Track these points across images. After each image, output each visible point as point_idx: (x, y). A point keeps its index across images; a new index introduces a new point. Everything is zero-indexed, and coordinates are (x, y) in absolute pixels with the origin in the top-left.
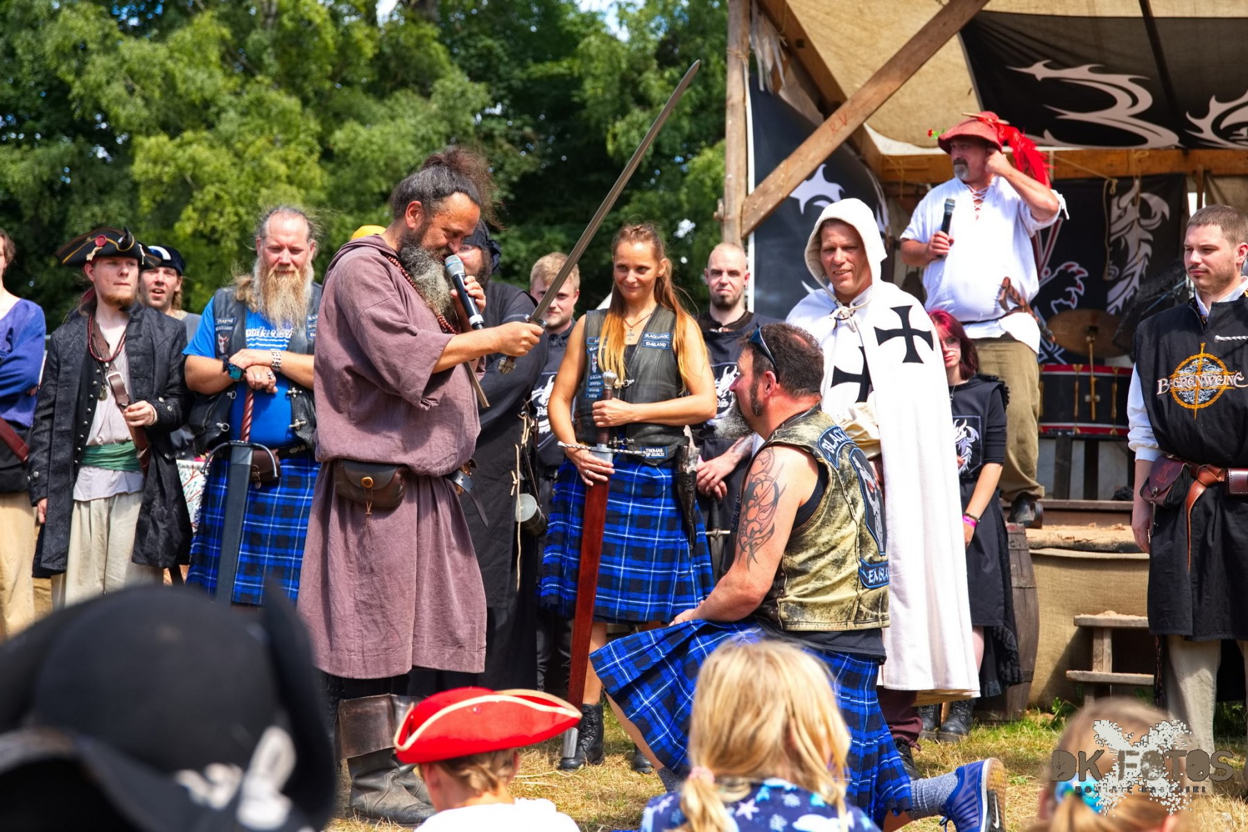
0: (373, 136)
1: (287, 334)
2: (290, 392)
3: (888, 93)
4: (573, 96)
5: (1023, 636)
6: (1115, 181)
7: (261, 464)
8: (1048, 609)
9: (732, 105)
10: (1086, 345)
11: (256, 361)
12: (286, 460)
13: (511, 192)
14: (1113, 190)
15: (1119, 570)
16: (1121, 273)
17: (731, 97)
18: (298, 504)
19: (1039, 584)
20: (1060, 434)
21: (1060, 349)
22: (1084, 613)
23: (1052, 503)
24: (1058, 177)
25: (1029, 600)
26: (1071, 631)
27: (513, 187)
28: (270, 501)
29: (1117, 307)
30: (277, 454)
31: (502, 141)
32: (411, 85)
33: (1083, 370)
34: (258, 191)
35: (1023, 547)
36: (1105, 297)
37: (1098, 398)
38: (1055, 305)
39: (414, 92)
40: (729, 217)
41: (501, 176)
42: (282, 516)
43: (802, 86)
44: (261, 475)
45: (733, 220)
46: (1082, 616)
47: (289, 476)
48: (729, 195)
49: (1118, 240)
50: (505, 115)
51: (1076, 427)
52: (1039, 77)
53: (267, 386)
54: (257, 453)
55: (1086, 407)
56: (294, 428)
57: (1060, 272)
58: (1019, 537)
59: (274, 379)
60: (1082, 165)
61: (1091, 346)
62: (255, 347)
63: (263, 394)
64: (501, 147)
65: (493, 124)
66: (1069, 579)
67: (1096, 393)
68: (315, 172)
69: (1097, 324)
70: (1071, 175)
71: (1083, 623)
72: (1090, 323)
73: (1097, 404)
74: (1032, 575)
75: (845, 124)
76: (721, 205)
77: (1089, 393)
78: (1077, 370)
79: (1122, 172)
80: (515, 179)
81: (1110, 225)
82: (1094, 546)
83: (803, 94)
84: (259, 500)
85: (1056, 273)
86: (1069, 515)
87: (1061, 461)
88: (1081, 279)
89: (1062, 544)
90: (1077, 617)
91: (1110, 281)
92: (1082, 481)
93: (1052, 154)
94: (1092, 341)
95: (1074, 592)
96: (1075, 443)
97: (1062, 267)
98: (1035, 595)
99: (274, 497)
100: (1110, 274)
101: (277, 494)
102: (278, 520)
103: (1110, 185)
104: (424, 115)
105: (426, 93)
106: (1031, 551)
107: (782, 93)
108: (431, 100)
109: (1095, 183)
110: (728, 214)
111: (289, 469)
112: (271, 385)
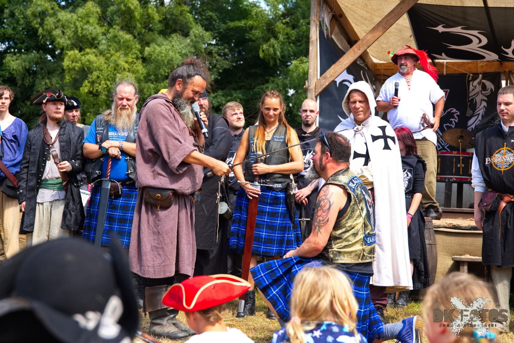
1: (126, 134)
2: (126, 158)
3: (377, 37)
4: (246, 36)
5: (430, 264)
6: (471, 75)
7: (114, 188)
8: (441, 253)
9: (312, 41)
10: (459, 144)
11: (113, 145)
12: (124, 187)
13: (219, 76)
14: (470, 78)
16: (473, 113)
17: (311, 38)
18: (129, 205)
19: (437, 243)
20: (447, 180)
21: (447, 144)
22: (456, 255)
24: (448, 73)
25: (433, 249)
26: (451, 263)
27: (220, 74)
28: (117, 203)
29: (472, 128)
30: (121, 184)
31: (216, 55)
32: (178, 31)
33: (457, 154)
34: (115, 75)
35: (431, 227)
36: (467, 124)
37: (463, 165)
38: (445, 126)
39: (179, 34)
40: (310, 88)
41: (215, 70)
42: (122, 210)
43: (341, 33)
44: (114, 193)
45: (312, 89)
46: (456, 256)
47: (126, 194)
48: (310, 79)
49: (472, 100)
50: (217, 44)
51: (454, 177)
52: (440, 31)
53: (117, 156)
54: (112, 183)
55: (458, 169)
56: (128, 174)
57: (447, 112)
58: (429, 223)
59: (120, 153)
60: (458, 68)
61: (460, 144)
62: (112, 140)
63: (115, 159)
64: (215, 57)
65: (212, 48)
66: (450, 241)
67: (462, 163)
68: (139, 67)
69: (463, 135)
70: (453, 72)
71: (456, 260)
72: (460, 134)
73: (463, 168)
74: (435, 239)
75: (359, 50)
76: (307, 83)
77: (460, 164)
78: (455, 154)
79: (474, 71)
80: (221, 71)
81: (469, 93)
82: (461, 227)
83: (342, 37)
84: (113, 203)
85: (446, 113)
86: (450, 214)
87: (447, 192)
88: (456, 115)
89: (447, 226)
90: (453, 257)
91: (469, 117)
92: (456, 200)
93: (445, 63)
94: (461, 142)
95: (452, 246)
96: (453, 184)
97: (449, 110)
98: (436, 247)
99: (119, 202)
100: (469, 114)
101: (121, 201)
102: (121, 211)
103: (469, 76)
104: (184, 45)
105: (186, 35)
106: (434, 229)
107: (333, 37)
108: (188, 38)
109: (463, 76)
110: (310, 86)
111: (126, 190)
112: (119, 155)
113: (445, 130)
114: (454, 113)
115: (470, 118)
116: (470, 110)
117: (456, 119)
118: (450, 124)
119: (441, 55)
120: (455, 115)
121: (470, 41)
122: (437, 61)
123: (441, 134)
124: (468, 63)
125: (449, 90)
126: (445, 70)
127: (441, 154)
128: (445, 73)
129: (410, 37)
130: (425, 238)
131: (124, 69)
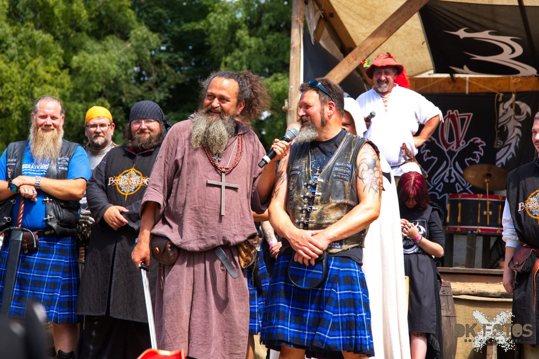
0: (95, 60)
1: (45, 167)
2: (45, 200)
3: (379, 43)
4: (206, 41)
6: (502, 95)
7: (28, 239)
9: (294, 48)
10: (485, 184)
11: (25, 182)
12: (42, 238)
13: (171, 94)
14: (500, 99)
15: (501, 308)
17: (292, 44)
19: (457, 315)
20: (469, 232)
23: (465, 270)
24: (471, 91)
27: (171, 91)
28: (32, 260)
30: (37, 234)
31: (166, 65)
32: (116, 32)
33: (483, 197)
34: (32, 88)
35: (449, 294)
36: (495, 156)
37: (491, 213)
39: (117, 37)
40: (291, 109)
41: (165, 84)
42: (38, 270)
43: (332, 38)
44: (27, 246)
45: (293, 111)
48: (291, 97)
49: (503, 127)
50: (168, 51)
51: (479, 228)
52: (462, 37)
53: (32, 196)
54: (25, 233)
55: (484, 218)
56: (47, 220)
58: (447, 288)
59: (36, 193)
60: (484, 85)
61: (487, 184)
62: (27, 174)
63: (29, 201)
64: (165, 68)
65: (161, 55)
67: (490, 210)
68: (65, 78)
69: (491, 173)
70: (478, 91)
72: (486, 172)
73: (490, 216)
74: (454, 310)
75: (356, 60)
76: (286, 103)
77: (486, 210)
78: (480, 197)
79: (506, 89)
80: (172, 87)
82: (488, 294)
83: (332, 43)
84: (26, 260)
86: (474, 277)
87: (470, 247)
89: (471, 293)
91: (497, 149)
92: (481, 258)
93: (467, 79)
94: (488, 182)
96: (477, 237)
98: (455, 320)
99: (34, 259)
101: (36, 258)
103: (499, 96)
104: (123, 50)
105: (125, 38)
106: (454, 296)
107: (321, 42)
108: (127, 42)
109: (491, 95)
110: (290, 107)
111: (44, 243)
112: (34, 196)
113: (466, 166)
114: (478, 144)
115: (499, 150)
116: (500, 139)
117: (481, 151)
118: (473, 158)
119: (462, 68)
120: (480, 146)
121: (499, 51)
122: (457, 76)
123: (462, 172)
124: (498, 78)
125: (472, 114)
126: (467, 88)
127: (462, 197)
128: (467, 92)
129: (423, 44)
130: (442, 308)
131: (45, 81)
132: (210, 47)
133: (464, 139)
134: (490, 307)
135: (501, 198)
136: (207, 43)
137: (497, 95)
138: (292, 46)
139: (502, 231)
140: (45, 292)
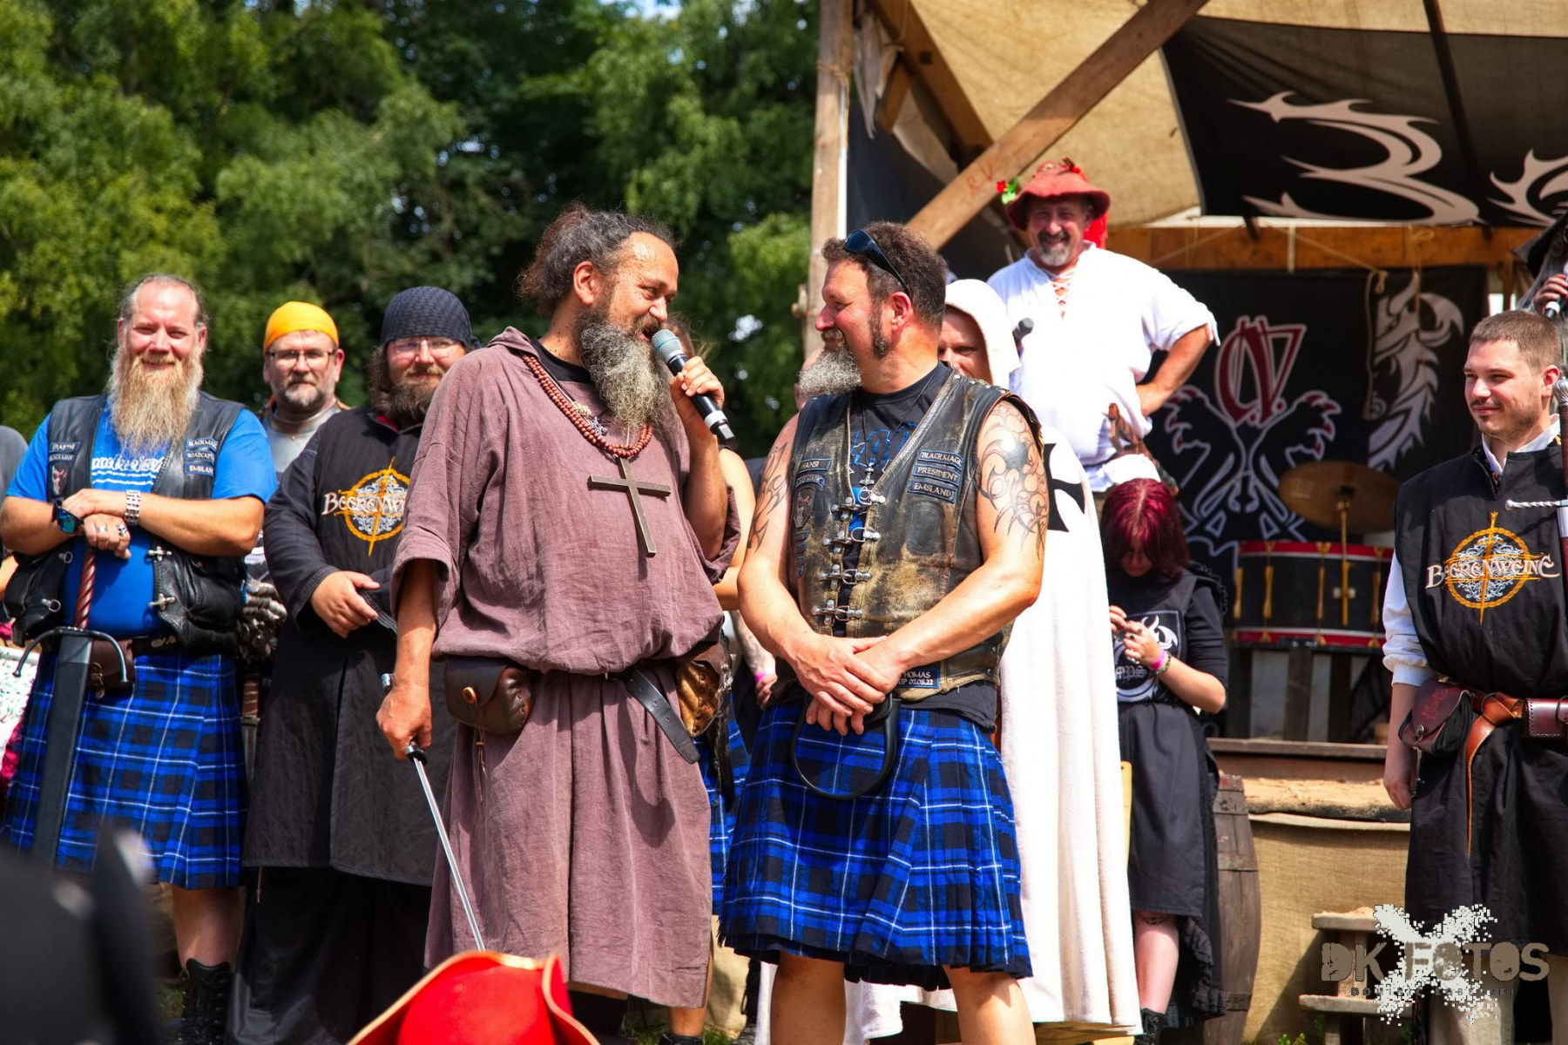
0: (280, 177)
1: (153, 465)
3: (1054, 135)
4: (584, 127)
5: (1236, 942)
6: (1384, 275)
7: (106, 660)
8: (1275, 903)
9: (824, 146)
10: (1337, 514)
11: (99, 507)
13: (491, 270)
14: (1381, 287)
15: (1379, 848)
16: (1389, 409)
17: (821, 134)
19: (1261, 866)
20: (1295, 644)
22: (1328, 910)
23: (1282, 746)
24: (1301, 265)
25: (1246, 889)
26: (1308, 936)
27: (493, 263)
28: (115, 718)
31: (477, 192)
32: (343, 104)
33: (1332, 551)
34: (116, 254)
35: (1239, 810)
36: (1366, 443)
37: (1352, 593)
39: (346, 114)
41: (475, 244)
42: (133, 742)
43: (927, 120)
44: (104, 679)
46: (1325, 914)
47: (148, 683)
48: (816, 279)
49: (1387, 362)
50: (484, 154)
51: (1321, 634)
52: (1277, 116)
53: (117, 544)
54: (99, 644)
55: (1334, 607)
56: (157, 608)
58: (1234, 795)
59: (127, 535)
60: (1336, 248)
61: (1344, 516)
62: (106, 487)
63: (108, 557)
64: (475, 199)
65: (465, 166)
66: (1306, 859)
68: (204, 224)
69: (1353, 484)
70: (1320, 263)
71: (1326, 925)
72: (1342, 483)
73: (1351, 601)
74: (1252, 854)
75: (990, 178)
76: (803, 294)
77: (1340, 585)
78: (1323, 551)
79: (1394, 260)
80: (496, 250)
82: (1347, 811)
83: (927, 133)
84: (101, 715)
86: (1306, 764)
87: (1296, 685)
89: (1297, 808)
90: (1317, 915)
92: (1326, 713)
93: (1292, 232)
94: (1346, 509)
95: (1312, 878)
96: (1317, 659)
98: (1255, 881)
99: (123, 713)
100: (1372, 411)
101: (128, 709)
102: (127, 747)
103: (1376, 280)
104: (361, 150)
105: (367, 117)
106: (1252, 817)
107: (898, 131)
108: (375, 127)
109: (1354, 276)
110: (814, 306)
111: (148, 671)
112: (123, 544)
113: (1287, 466)
114: (1320, 409)
115: (1378, 424)
116: (1378, 396)
117: (1328, 429)
118: (1308, 446)
119: (1278, 201)
120: (1325, 415)
121: (1377, 154)
122: (1263, 222)
123: (1275, 482)
124: (1373, 231)
125: (1303, 328)
126: (1291, 255)
127: (1275, 550)
128: (1291, 266)
129: (1172, 134)
130: (1220, 847)
131: (152, 235)
132: (597, 141)
133: (1283, 395)
134: (1350, 846)
135: (1380, 554)
136: (589, 132)
137: (1371, 276)
138: (820, 142)
139: (1383, 641)
140: (151, 803)
